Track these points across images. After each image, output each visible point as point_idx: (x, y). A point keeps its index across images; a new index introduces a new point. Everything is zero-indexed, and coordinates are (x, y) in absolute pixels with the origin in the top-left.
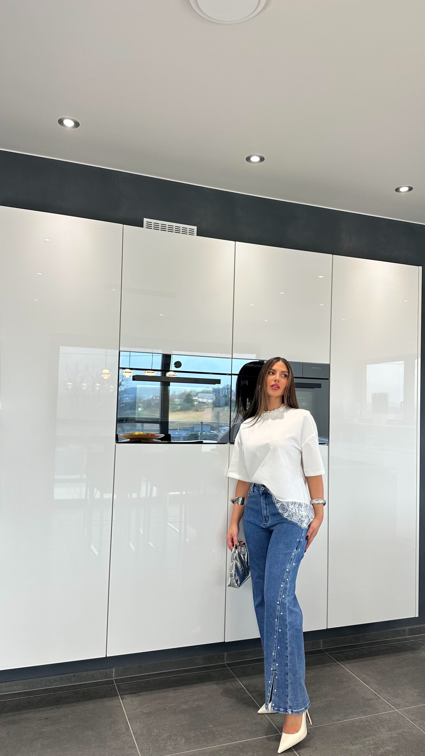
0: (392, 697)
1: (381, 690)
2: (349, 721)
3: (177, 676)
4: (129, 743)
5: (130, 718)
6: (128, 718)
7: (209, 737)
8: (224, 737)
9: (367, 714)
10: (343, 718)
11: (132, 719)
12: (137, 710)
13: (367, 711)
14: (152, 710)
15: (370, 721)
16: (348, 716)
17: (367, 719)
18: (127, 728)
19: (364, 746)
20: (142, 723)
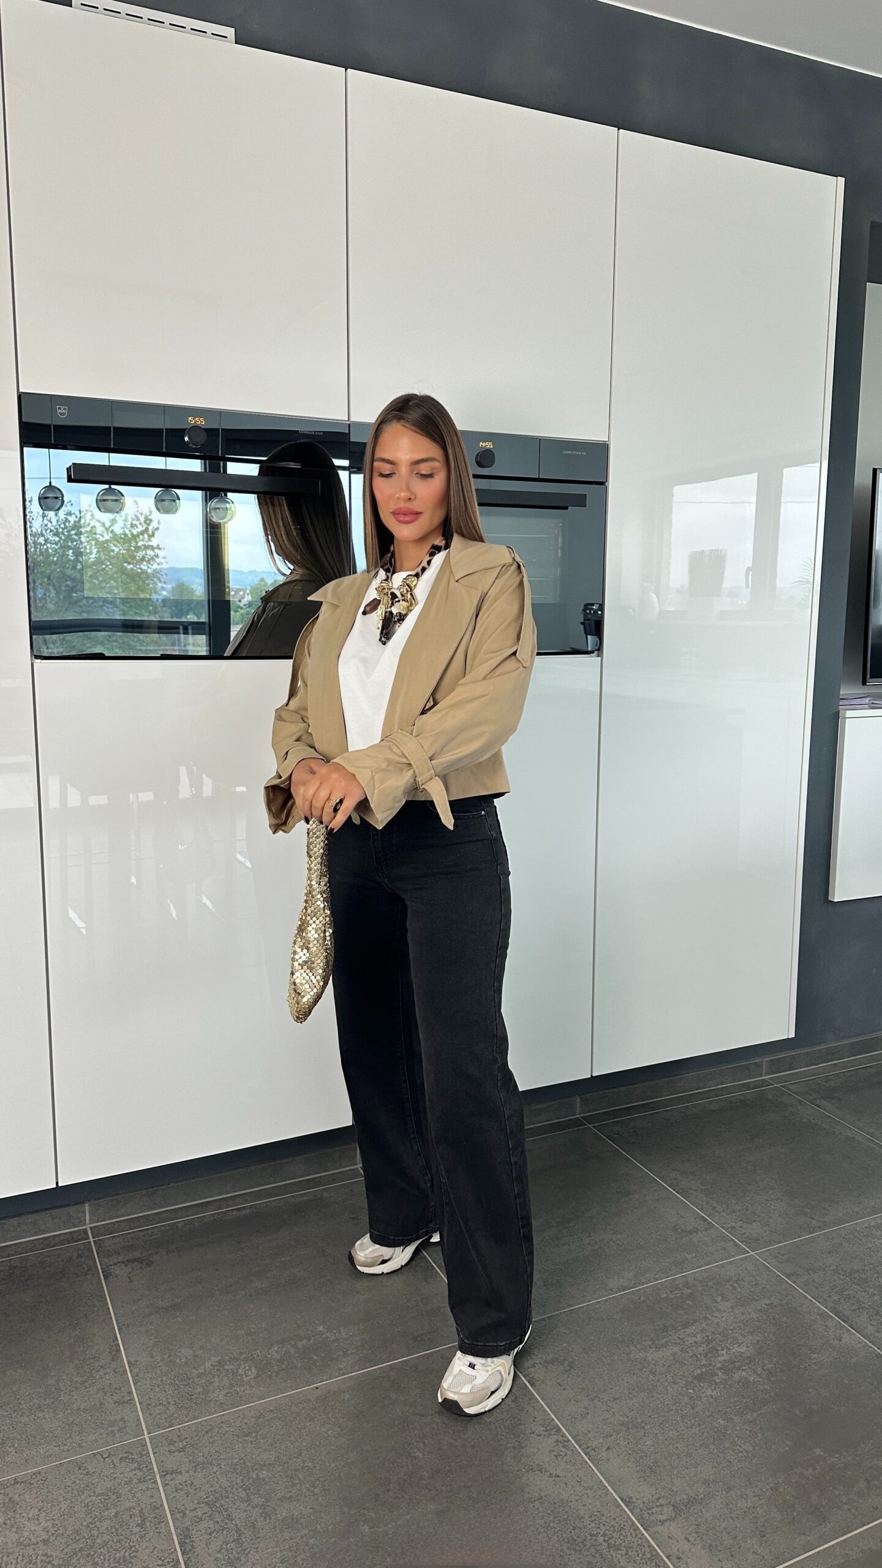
0: (739, 1223)
1: (714, 1208)
2: (646, 1290)
3: (243, 1207)
4: (116, 1391)
5: (124, 1325)
6: (117, 1324)
7: (316, 1358)
8: (352, 1353)
9: (686, 1268)
10: (633, 1282)
11: (128, 1326)
12: (140, 1302)
13: (687, 1259)
14: (180, 1300)
15: (694, 1286)
16: (643, 1276)
17: (687, 1281)
18: (115, 1353)
19: (683, 1348)
20: (151, 1335)
